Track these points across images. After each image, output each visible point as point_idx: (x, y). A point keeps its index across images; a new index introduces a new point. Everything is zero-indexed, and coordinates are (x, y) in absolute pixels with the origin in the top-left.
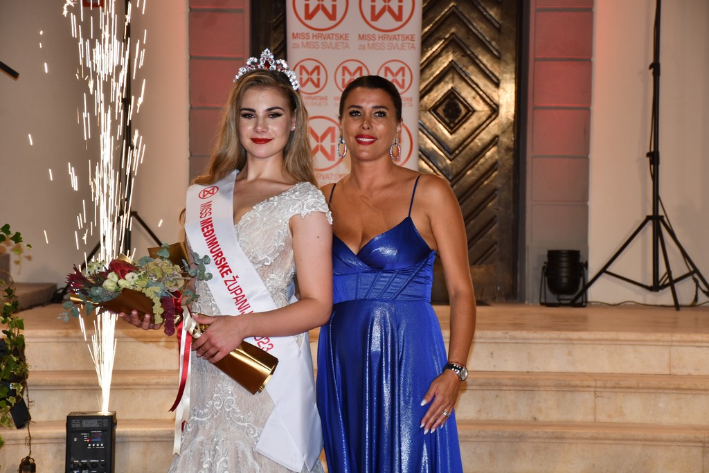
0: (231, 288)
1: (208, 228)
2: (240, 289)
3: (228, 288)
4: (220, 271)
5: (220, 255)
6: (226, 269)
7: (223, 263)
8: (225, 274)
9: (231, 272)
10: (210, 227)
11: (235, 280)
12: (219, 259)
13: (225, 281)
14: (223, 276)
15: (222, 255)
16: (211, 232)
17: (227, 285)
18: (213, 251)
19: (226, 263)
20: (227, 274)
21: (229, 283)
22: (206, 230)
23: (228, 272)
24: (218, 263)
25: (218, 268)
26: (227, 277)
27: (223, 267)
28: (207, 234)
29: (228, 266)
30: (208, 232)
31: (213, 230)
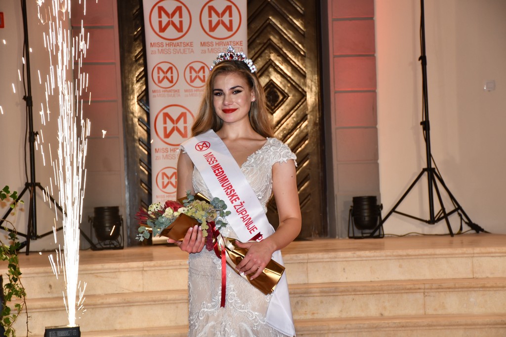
0: (239, 211)
1: (218, 170)
2: (245, 211)
3: (237, 211)
4: (230, 200)
5: (230, 187)
6: (235, 197)
7: (232, 193)
8: (234, 201)
9: (239, 199)
10: (220, 170)
11: (242, 204)
12: (229, 191)
13: (235, 206)
14: (232, 203)
15: (232, 187)
16: (221, 173)
17: (236, 208)
18: (224, 185)
19: (236, 193)
20: (236, 201)
21: (237, 207)
22: (217, 172)
23: (237, 200)
24: (229, 193)
25: (229, 197)
26: (235, 203)
27: (233, 196)
28: (219, 174)
29: (237, 195)
30: (219, 173)
31: (223, 172)
